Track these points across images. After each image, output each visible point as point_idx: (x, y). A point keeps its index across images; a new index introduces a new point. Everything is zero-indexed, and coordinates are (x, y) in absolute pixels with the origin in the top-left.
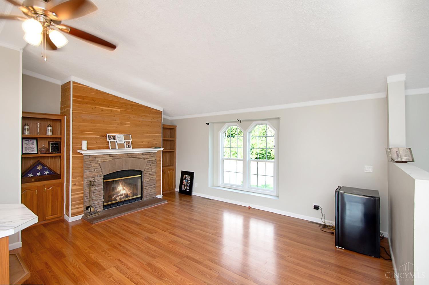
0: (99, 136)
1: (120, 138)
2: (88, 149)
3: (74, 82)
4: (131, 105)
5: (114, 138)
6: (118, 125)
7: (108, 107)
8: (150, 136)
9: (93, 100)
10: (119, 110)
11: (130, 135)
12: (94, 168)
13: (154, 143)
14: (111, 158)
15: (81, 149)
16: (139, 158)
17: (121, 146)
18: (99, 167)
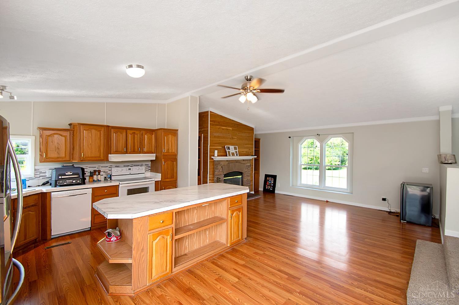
0: (221, 147)
1: (232, 149)
2: (218, 156)
3: (210, 112)
4: (237, 125)
5: (229, 149)
6: (231, 139)
7: (226, 127)
8: (247, 147)
9: (219, 123)
10: (231, 129)
11: (237, 147)
12: (219, 169)
13: (249, 152)
14: (227, 162)
15: (214, 156)
16: (242, 163)
17: (233, 154)
18: (222, 168)
